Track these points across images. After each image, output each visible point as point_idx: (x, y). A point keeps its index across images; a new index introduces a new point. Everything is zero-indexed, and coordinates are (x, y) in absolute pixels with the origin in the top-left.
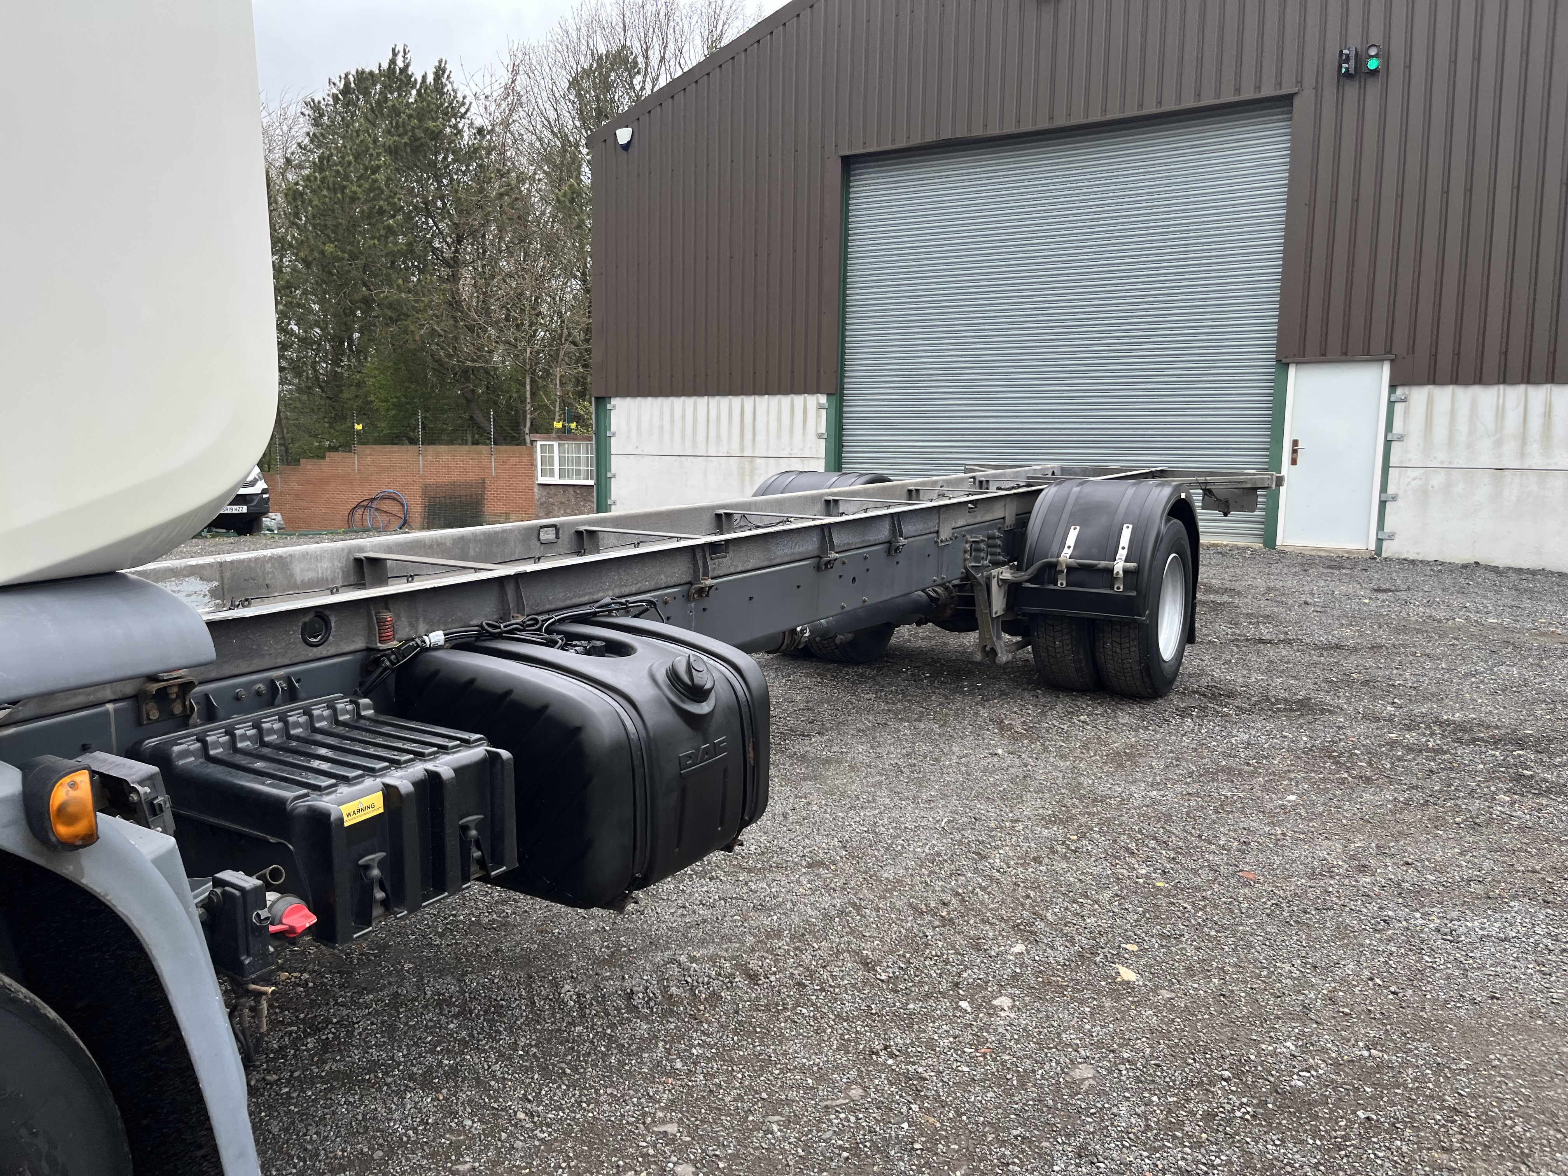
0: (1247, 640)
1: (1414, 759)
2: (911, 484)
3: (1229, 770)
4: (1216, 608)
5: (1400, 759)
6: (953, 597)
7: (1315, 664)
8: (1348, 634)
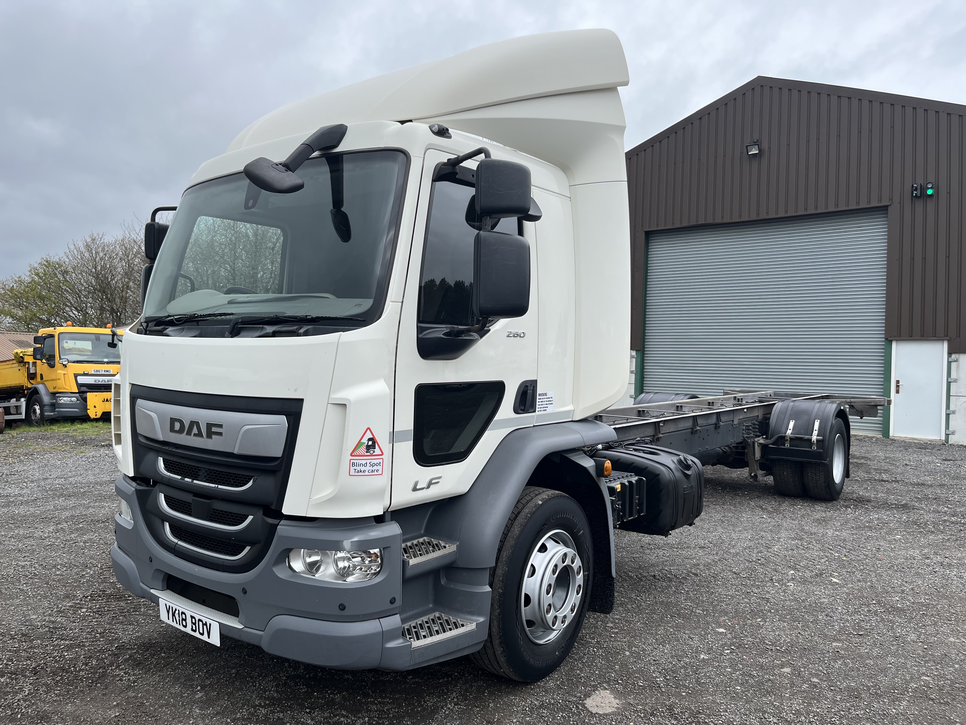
0: (876, 480)
1: (954, 526)
2: (710, 399)
3: (870, 527)
4: (858, 465)
5: (947, 526)
6: (733, 452)
7: (911, 491)
8: (929, 479)
